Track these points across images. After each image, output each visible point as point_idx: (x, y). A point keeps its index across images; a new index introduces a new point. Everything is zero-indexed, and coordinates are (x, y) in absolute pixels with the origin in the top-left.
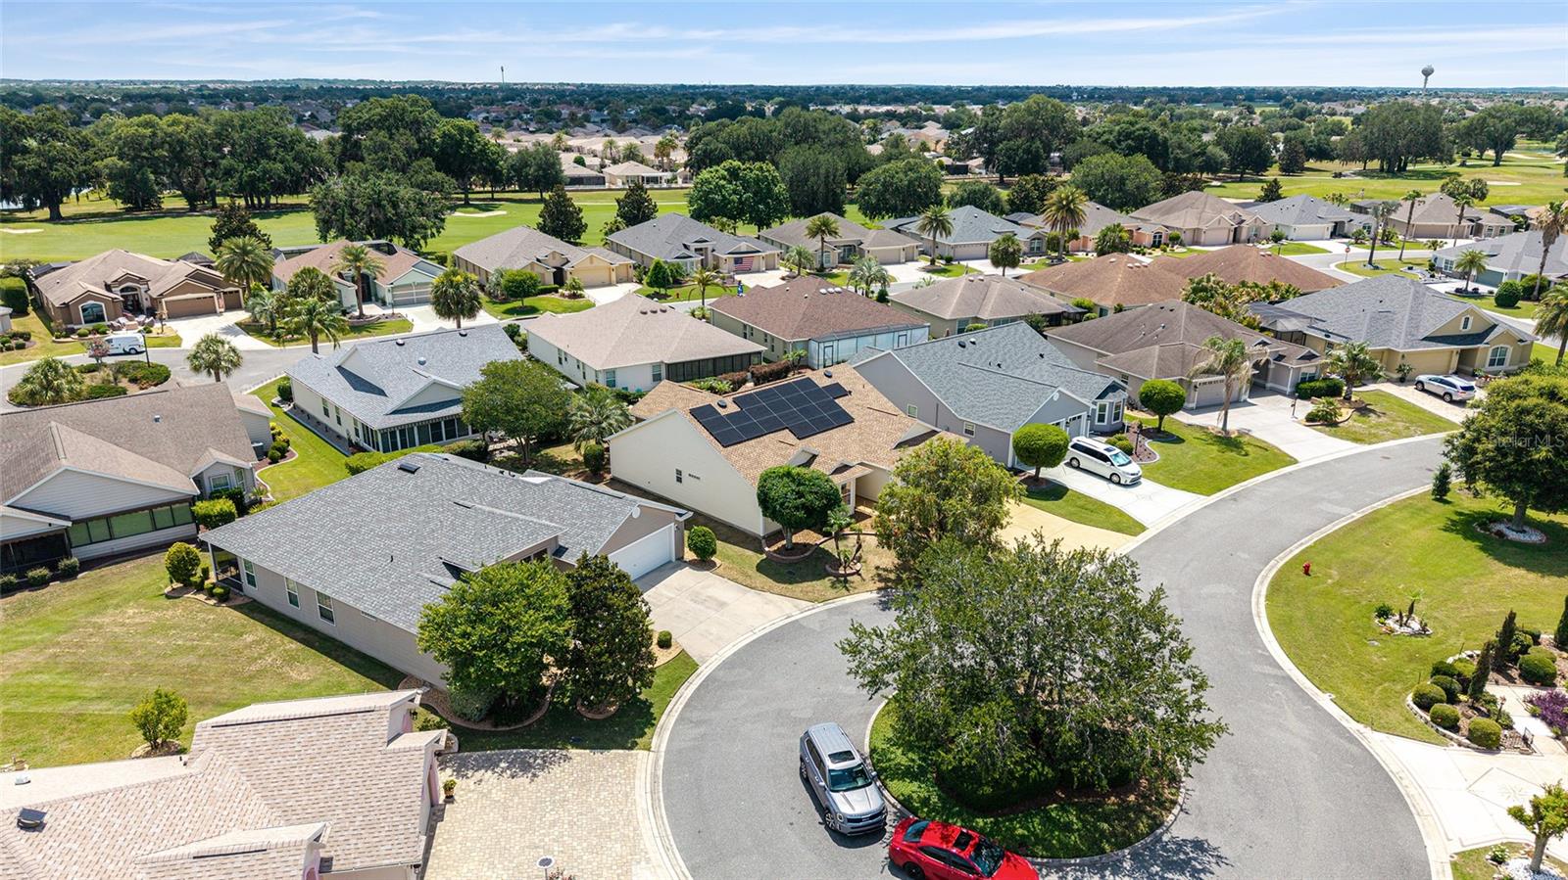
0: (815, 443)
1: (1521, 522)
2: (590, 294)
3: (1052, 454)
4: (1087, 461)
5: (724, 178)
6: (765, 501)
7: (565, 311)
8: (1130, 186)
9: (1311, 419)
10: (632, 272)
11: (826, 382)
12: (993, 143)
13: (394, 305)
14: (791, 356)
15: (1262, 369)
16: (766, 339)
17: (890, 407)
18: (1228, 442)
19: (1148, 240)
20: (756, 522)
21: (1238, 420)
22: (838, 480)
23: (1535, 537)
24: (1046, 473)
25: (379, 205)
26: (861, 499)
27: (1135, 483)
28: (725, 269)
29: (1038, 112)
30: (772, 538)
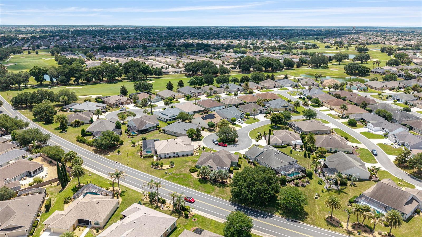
0: (212, 120)
1: (276, 126)
2: (179, 100)
3: (235, 120)
4: (238, 121)
5: (194, 79)
6: (208, 125)
7: (176, 103)
8: (259, 78)
9: (265, 116)
10: (184, 96)
11: (213, 114)
12: (241, 65)
13: (153, 102)
14: (208, 110)
15: (261, 111)
16: (205, 108)
17: (219, 116)
18: (255, 119)
19: (260, 88)
20: (207, 127)
21: (256, 117)
22: (214, 123)
23: (277, 127)
24: (234, 122)
25: (145, 86)
26: (216, 125)
27: (243, 123)
28: (196, 95)
29: (248, 59)
30: (209, 128)
